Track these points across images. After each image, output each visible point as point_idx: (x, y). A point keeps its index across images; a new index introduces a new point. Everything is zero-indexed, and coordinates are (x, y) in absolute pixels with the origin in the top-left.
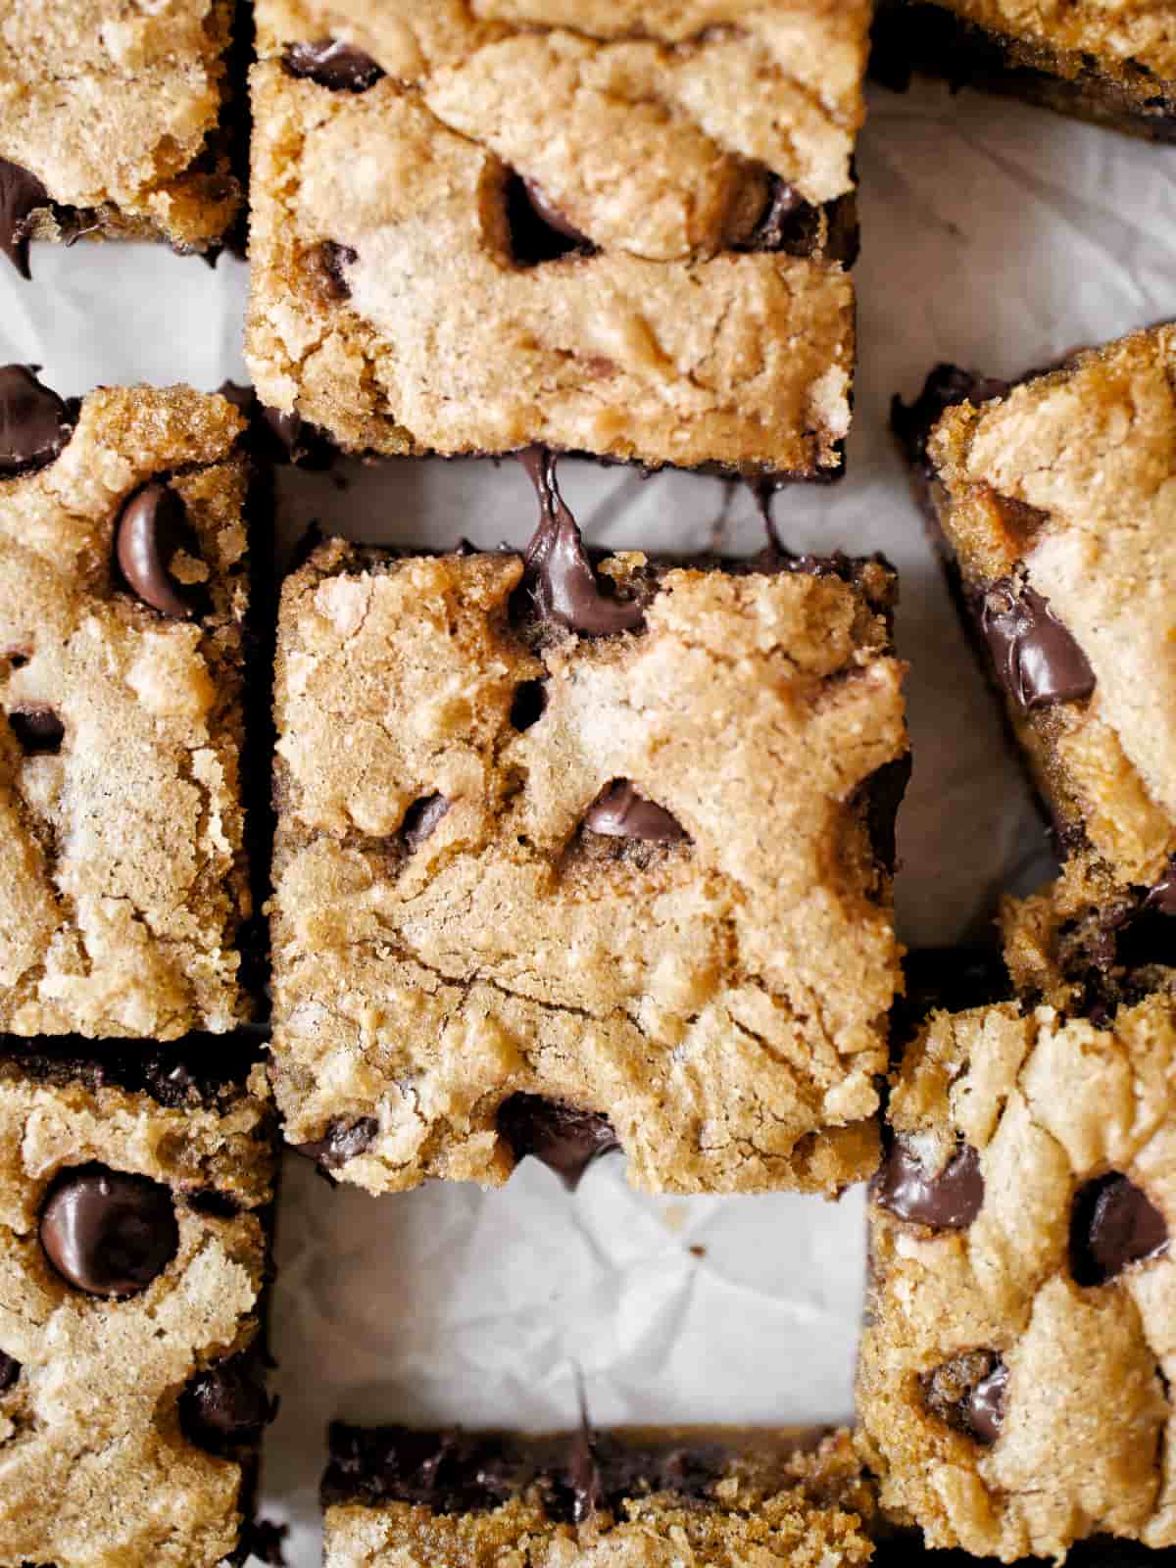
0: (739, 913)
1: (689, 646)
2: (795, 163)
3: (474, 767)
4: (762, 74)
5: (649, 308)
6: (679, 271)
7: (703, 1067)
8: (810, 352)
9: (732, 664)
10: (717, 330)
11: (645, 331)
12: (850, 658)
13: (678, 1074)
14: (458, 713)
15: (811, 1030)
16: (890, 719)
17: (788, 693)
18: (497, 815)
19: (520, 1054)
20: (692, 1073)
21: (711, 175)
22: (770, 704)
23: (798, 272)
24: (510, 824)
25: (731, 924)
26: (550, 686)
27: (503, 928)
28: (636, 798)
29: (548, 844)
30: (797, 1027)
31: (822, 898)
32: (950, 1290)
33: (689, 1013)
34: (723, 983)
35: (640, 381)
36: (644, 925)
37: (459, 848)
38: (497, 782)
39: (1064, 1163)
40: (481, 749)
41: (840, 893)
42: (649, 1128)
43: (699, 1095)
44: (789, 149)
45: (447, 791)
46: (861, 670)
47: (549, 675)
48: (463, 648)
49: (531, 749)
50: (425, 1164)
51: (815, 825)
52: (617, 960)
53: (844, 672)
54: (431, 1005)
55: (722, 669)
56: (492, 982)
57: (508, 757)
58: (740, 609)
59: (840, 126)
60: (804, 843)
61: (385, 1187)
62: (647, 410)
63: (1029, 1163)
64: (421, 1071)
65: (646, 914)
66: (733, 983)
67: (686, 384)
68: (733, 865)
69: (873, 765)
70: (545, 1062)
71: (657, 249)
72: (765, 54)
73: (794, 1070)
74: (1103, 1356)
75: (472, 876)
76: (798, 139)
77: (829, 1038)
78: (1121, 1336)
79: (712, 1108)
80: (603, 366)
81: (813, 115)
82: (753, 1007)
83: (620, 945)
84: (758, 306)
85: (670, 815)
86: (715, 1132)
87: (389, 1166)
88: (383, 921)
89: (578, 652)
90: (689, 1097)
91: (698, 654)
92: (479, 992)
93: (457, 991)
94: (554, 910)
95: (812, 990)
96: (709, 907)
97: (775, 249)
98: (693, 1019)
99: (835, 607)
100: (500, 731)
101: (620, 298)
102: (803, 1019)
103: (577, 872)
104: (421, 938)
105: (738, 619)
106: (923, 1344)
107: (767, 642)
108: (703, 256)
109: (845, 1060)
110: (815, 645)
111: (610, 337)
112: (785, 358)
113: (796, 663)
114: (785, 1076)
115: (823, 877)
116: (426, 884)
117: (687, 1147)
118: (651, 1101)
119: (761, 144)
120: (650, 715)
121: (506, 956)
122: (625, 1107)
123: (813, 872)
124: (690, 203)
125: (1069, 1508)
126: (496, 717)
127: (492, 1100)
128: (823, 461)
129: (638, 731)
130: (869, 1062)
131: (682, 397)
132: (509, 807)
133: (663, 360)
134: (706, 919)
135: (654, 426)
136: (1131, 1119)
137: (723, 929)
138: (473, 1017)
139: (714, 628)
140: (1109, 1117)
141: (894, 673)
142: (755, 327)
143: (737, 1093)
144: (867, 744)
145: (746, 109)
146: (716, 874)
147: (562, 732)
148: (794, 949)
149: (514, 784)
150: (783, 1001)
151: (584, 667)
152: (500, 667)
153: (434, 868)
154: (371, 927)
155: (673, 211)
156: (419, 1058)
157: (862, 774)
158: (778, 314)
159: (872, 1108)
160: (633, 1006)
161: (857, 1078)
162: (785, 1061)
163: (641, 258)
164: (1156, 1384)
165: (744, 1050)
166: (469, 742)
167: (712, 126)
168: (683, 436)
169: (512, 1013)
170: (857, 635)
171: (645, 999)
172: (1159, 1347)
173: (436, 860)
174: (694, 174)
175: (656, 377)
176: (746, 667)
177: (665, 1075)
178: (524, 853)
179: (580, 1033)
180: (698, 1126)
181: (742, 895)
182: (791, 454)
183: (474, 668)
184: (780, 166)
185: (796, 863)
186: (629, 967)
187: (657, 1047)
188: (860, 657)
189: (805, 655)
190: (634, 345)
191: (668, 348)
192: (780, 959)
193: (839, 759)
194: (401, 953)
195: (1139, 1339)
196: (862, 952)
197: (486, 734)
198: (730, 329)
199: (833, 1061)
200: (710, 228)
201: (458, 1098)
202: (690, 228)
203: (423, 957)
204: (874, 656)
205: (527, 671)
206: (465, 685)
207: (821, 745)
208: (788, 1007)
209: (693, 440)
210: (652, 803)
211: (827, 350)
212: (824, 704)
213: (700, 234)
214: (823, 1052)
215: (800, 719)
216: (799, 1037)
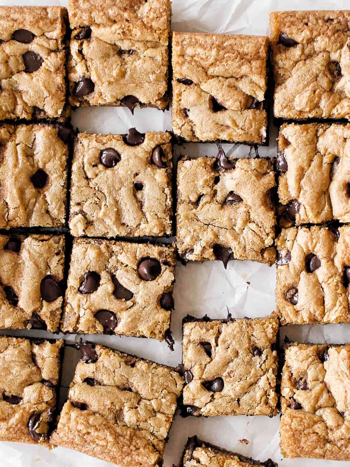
0: (250, 211)
1: (241, 169)
2: (256, 96)
3: (209, 190)
4: (251, 83)
5: (234, 118)
6: (239, 112)
7: (245, 237)
8: (260, 124)
9: (248, 172)
10: (245, 121)
11: (234, 122)
12: (267, 171)
13: (242, 238)
14: (206, 181)
15: (262, 229)
16: (272, 180)
17: (257, 176)
18: (213, 197)
19: (217, 236)
20: (244, 238)
21: (243, 98)
22: (254, 178)
23: (258, 112)
24: (214, 199)
25: (249, 213)
26: (220, 177)
27: (214, 215)
28: (234, 194)
29: (221, 202)
30: (260, 229)
31: (262, 208)
32: (286, 273)
33: (243, 228)
34: (248, 222)
35: (234, 129)
36: (236, 213)
37: (206, 203)
38: (212, 192)
39: (303, 251)
40: (210, 187)
41: (265, 207)
42: (237, 247)
43: (245, 242)
44: (255, 93)
45: (205, 194)
46: (268, 173)
47: (220, 175)
48: (207, 171)
49: (218, 187)
50: (201, 255)
51: (261, 196)
52: (232, 219)
53: (265, 174)
54: (203, 228)
55: (246, 172)
56: (212, 224)
57: (214, 188)
58: (249, 164)
59: (262, 90)
60: (259, 199)
61: (195, 259)
62: (235, 133)
63: (297, 250)
64: (201, 240)
65: (236, 212)
66: (250, 222)
67: (240, 129)
68: (249, 203)
69: (270, 187)
70: (221, 238)
71: (236, 109)
72: (252, 80)
73: (260, 237)
74: (311, 283)
75: (208, 207)
76: (256, 92)
77: (265, 230)
78: (314, 280)
79: (247, 243)
80: (228, 127)
81: (259, 89)
82: (252, 226)
83: (232, 217)
84: (251, 118)
85: (239, 196)
86: (248, 247)
87: (196, 255)
88: (195, 215)
89: (225, 171)
90: (243, 241)
91: (243, 170)
92: (210, 226)
93: (207, 226)
94: (222, 212)
95: (261, 222)
96: (245, 209)
97: (254, 108)
98: (244, 229)
99: (265, 164)
100: (213, 184)
101: (230, 117)
102: (261, 227)
103: (225, 207)
104: (200, 218)
105: (249, 165)
106: (283, 284)
107: (253, 169)
108: (243, 110)
109: (268, 234)
110: (261, 169)
111: (229, 123)
112: (255, 125)
113: (258, 172)
114: (258, 237)
115: (262, 204)
116: (202, 208)
117: (243, 250)
118: (238, 242)
119: (251, 93)
120: (236, 180)
121: (214, 220)
122: (233, 244)
123: (261, 203)
124: (240, 102)
125: (308, 312)
126: (212, 182)
127: (212, 244)
128: (263, 141)
129: (234, 183)
130: (271, 235)
131: (240, 131)
132: (214, 197)
133: (237, 126)
134: (245, 212)
135: (236, 136)
136: (312, 242)
137: (248, 213)
138: (209, 230)
139: (245, 166)
140: (308, 242)
141: (273, 173)
142: (250, 121)
143: (251, 241)
144: (269, 184)
145: (248, 88)
146: (246, 205)
147: (222, 184)
148: (258, 216)
149: (215, 193)
150: (257, 225)
151: (226, 174)
152: (213, 174)
153: (203, 206)
154: (193, 216)
155: (238, 104)
156: (201, 238)
157: (268, 188)
158: (254, 118)
159: (272, 242)
160: (234, 228)
161: (270, 237)
162: (258, 235)
163: (234, 110)
164: (321, 289)
165: (252, 234)
166: (208, 186)
167: (244, 91)
168: (240, 137)
169: (215, 229)
170: (268, 168)
171: (237, 226)
172: (320, 282)
173: (203, 205)
174: (241, 98)
175: (236, 129)
176: (250, 172)
177: (240, 239)
178: (217, 203)
179: (226, 232)
180: (245, 247)
181: (250, 208)
182: (257, 140)
183: (209, 174)
184: (254, 96)
185: (258, 202)
186: (233, 220)
187: (238, 234)
188: (268, 171)
189: (259, 170)
190: (233, 124)
191: (238, 124)
192: (256, 217)
193: (264, 186)
194: (198, 220)
195: (317, 281)
196: (269, 216)
197: (211, 184)
198: (247, 121)
199: (266, 235)
200: (244, 106)
201: (207, 243)
202: (241, 106)
203: (201, 221)
204: (270, 171)
205: (217, 175)
206: (207, 177)
207: (262, 184)
208: (258, 226)
209: (242, 138)
210: (237, 195)
211: (262, 124)
212: (262, 178)
213: (242, 107)
214: (264, 233)
215: (258, 180)
216: (260, 230)
